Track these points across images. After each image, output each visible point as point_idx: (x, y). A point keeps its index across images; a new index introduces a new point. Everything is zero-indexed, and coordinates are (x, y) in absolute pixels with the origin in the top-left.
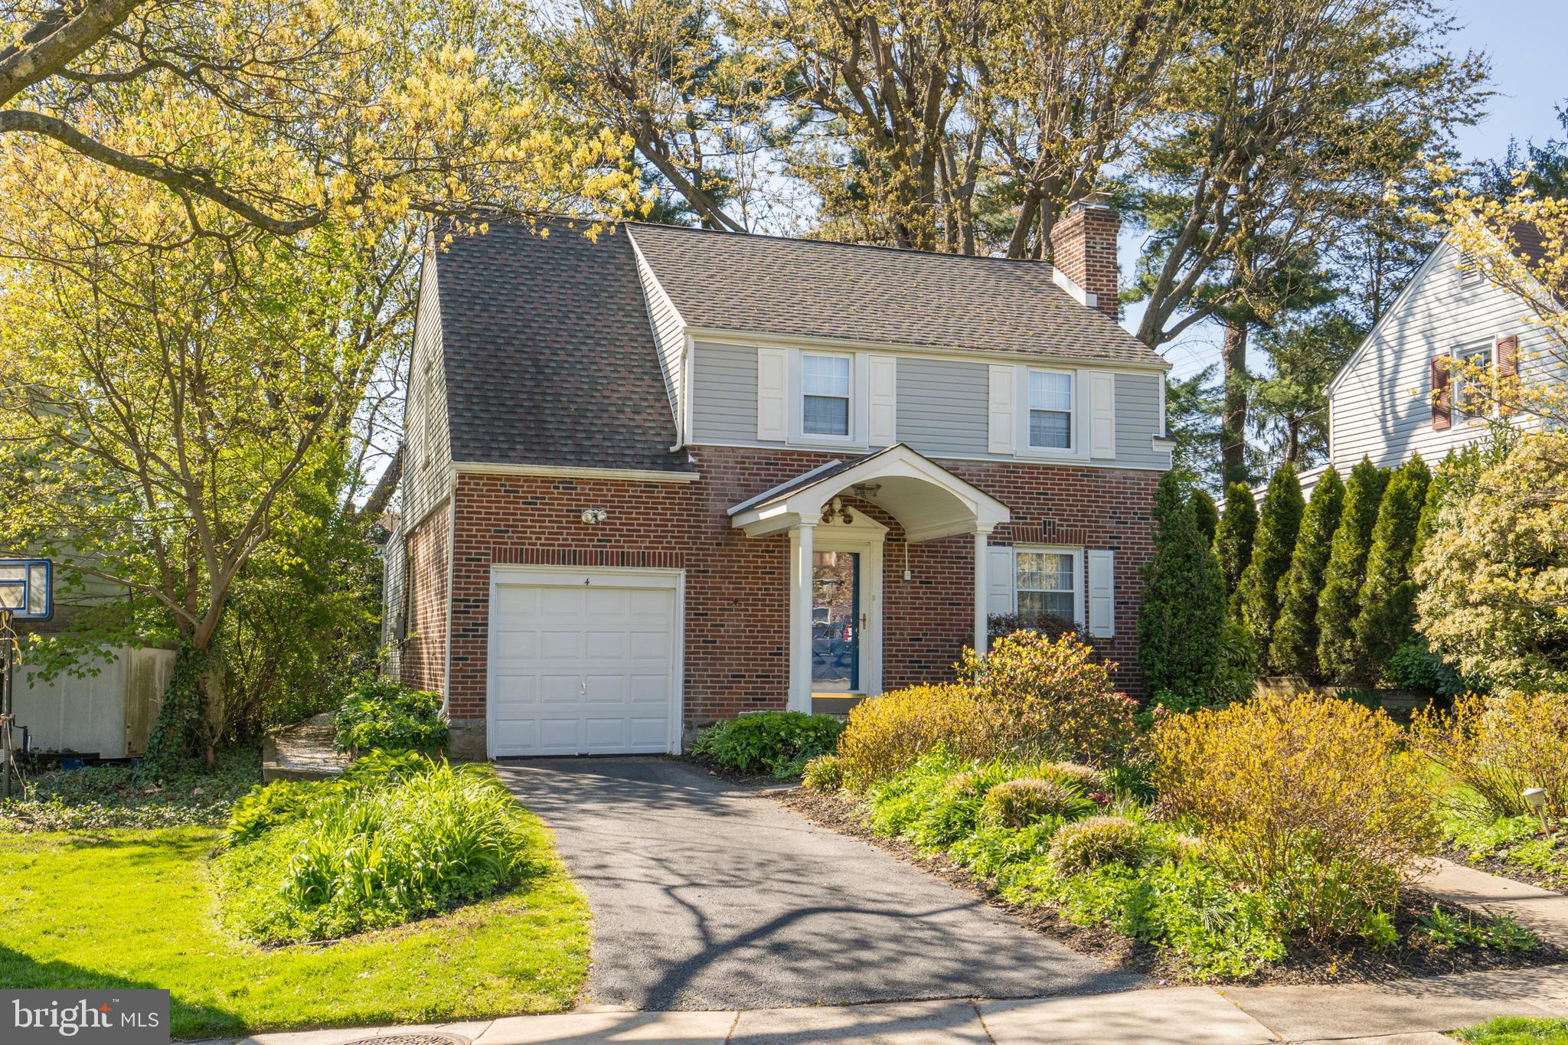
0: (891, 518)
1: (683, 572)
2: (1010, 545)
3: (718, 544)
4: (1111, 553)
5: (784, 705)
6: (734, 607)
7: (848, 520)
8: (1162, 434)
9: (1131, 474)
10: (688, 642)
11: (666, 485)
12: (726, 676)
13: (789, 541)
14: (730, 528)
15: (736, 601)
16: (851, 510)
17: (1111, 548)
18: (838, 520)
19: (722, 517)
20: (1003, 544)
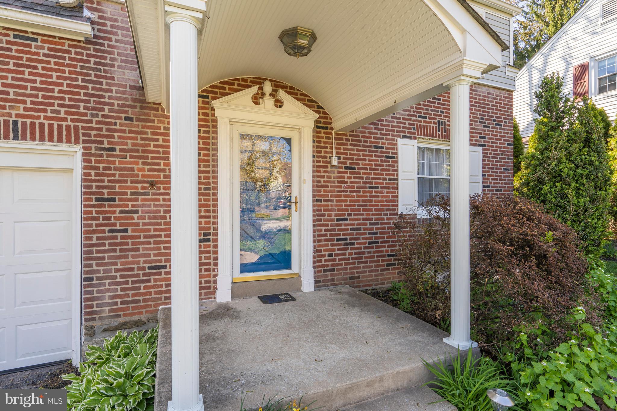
0: (319, 107)
1: (78, 149)
2: (415, 138)
3: (126, 119)
4: (480, 149)
5: (214, 293)
6: (151, 191)
7: (279, 104)
8: (512, 64)
9: (492, 91)
10: (87, 233)
11: (49, 39)
12: (139, 269)
13: (215, 121)
14: (144, 101)
15: (152, 184)
16: (282, 94)
17: (480, 145)
18: (269, 102)
19: (131, 87)
20: (410, 138)
